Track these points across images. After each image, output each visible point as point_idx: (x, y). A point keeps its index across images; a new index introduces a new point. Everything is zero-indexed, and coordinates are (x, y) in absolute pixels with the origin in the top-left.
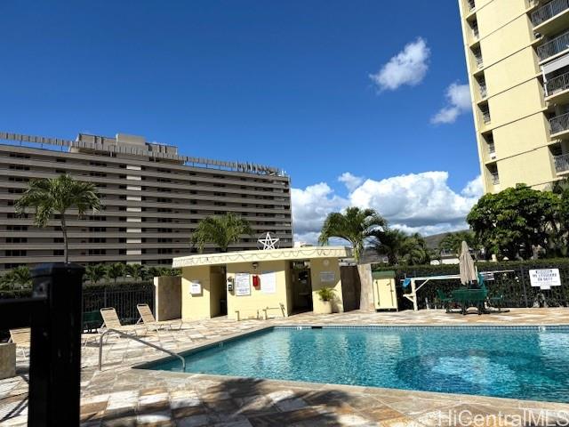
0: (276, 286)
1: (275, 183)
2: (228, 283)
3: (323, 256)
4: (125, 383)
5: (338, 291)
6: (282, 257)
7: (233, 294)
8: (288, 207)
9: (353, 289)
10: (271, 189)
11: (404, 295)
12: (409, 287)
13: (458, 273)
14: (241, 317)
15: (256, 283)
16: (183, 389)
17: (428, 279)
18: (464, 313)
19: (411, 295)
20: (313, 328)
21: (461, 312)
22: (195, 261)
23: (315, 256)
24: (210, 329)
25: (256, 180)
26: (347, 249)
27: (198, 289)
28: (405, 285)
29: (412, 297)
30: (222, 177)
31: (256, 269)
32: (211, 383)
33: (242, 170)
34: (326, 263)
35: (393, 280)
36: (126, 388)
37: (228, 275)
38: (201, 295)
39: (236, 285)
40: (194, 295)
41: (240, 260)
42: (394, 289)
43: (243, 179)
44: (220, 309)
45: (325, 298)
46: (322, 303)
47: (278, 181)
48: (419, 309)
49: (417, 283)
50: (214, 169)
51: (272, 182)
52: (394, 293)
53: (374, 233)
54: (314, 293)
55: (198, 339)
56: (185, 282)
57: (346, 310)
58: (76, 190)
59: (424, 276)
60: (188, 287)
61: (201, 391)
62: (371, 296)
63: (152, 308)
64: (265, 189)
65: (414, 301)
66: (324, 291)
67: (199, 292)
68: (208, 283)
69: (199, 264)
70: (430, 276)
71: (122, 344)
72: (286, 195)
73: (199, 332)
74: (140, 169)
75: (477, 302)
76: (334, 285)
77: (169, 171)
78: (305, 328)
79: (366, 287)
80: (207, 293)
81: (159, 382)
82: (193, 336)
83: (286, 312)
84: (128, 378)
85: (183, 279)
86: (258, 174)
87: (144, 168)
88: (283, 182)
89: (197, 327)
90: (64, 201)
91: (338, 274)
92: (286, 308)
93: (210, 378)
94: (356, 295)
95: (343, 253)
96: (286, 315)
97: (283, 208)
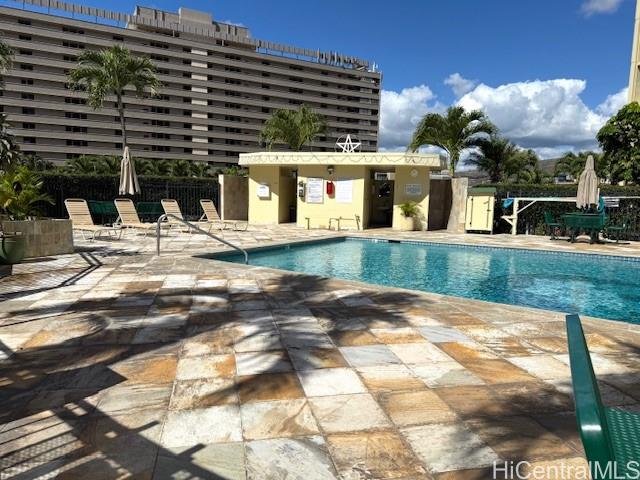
0: (352, 195)
1: (363, 80)
2: (299, 188)
3: (411, 163)
4: (183, 268)
5: (424, 208)
6: (363, 162)
7: (304, 201)
8: (375, 112)
9: (442, 207)
10: (358, 88)
11: (503, 217)
12: (511, 208)
13: (574, 194)
14: (312, 226)
15: (330, 190)
16: (243, 278)
17: (535, 200)
18: (573, 241)
19: (511, 217)
20: (391, 241)
21: (569, 240)
22: (263, 158)
23: (402, 162)
24: (277, 233)
25: (340, 75)
26: (443, 158)
27: (265, 191)
28: (506, 205)
29: (513, 220)
30: (300, 68)
31: (331, 173)
32: (273, 275)
33: (324, 61)
34: (415, 174)
35: (492, 199)
36: (183, 272)
37: (300, 179)
38: (269, 199)
39: (308, 191)
40: (262, 198)
41: (314, 161)
42: (492, 208)
43: (325, 73)
44: (289, 215)
45: (408, 213)
46: (403, 218)
47: (367, 78)
48: (518, 233)
49: (521, 204)
50: (291, 58)
51: (359, 79)
52: (491, 213)
53: (478, 142)
54: (395, 207)
55: (262, 240)
56: (252, 183)
57: (431, 228)
58: (133, 67)
59: (531, 197)
60: (256, 189)
61: (261, 281)
62: (462, 214)
63: (217, 206)
64: (350, 88)
65: (514, 224)
66: (407, 205)
67: (267, 195)
68: (277, 187)
69: (268, 162)
70: (538, 197)
71: (184, 238)
72: (375, 96)
73: (264, 234)
74: (206, 54)
75: (590, 229)
76: (421, 199)
77: (238, 58)
78: (381, 241)
79: (458, 205)
80: (275, 198)
81: (219, 270)
82: (259, 237)
83: (361, 224)
84: (187, 264)
85: (250, 180)
86: (343, 67)
87: (210, 53)
88: (374, 79)
89: (263, 230)
90: (119, 77)
91: (428, 187)
92: (361, 218)
93: (273, 272)
94: (444, 213)
95: (437, 163)
96: (361, 228)
97: (370, 113)
